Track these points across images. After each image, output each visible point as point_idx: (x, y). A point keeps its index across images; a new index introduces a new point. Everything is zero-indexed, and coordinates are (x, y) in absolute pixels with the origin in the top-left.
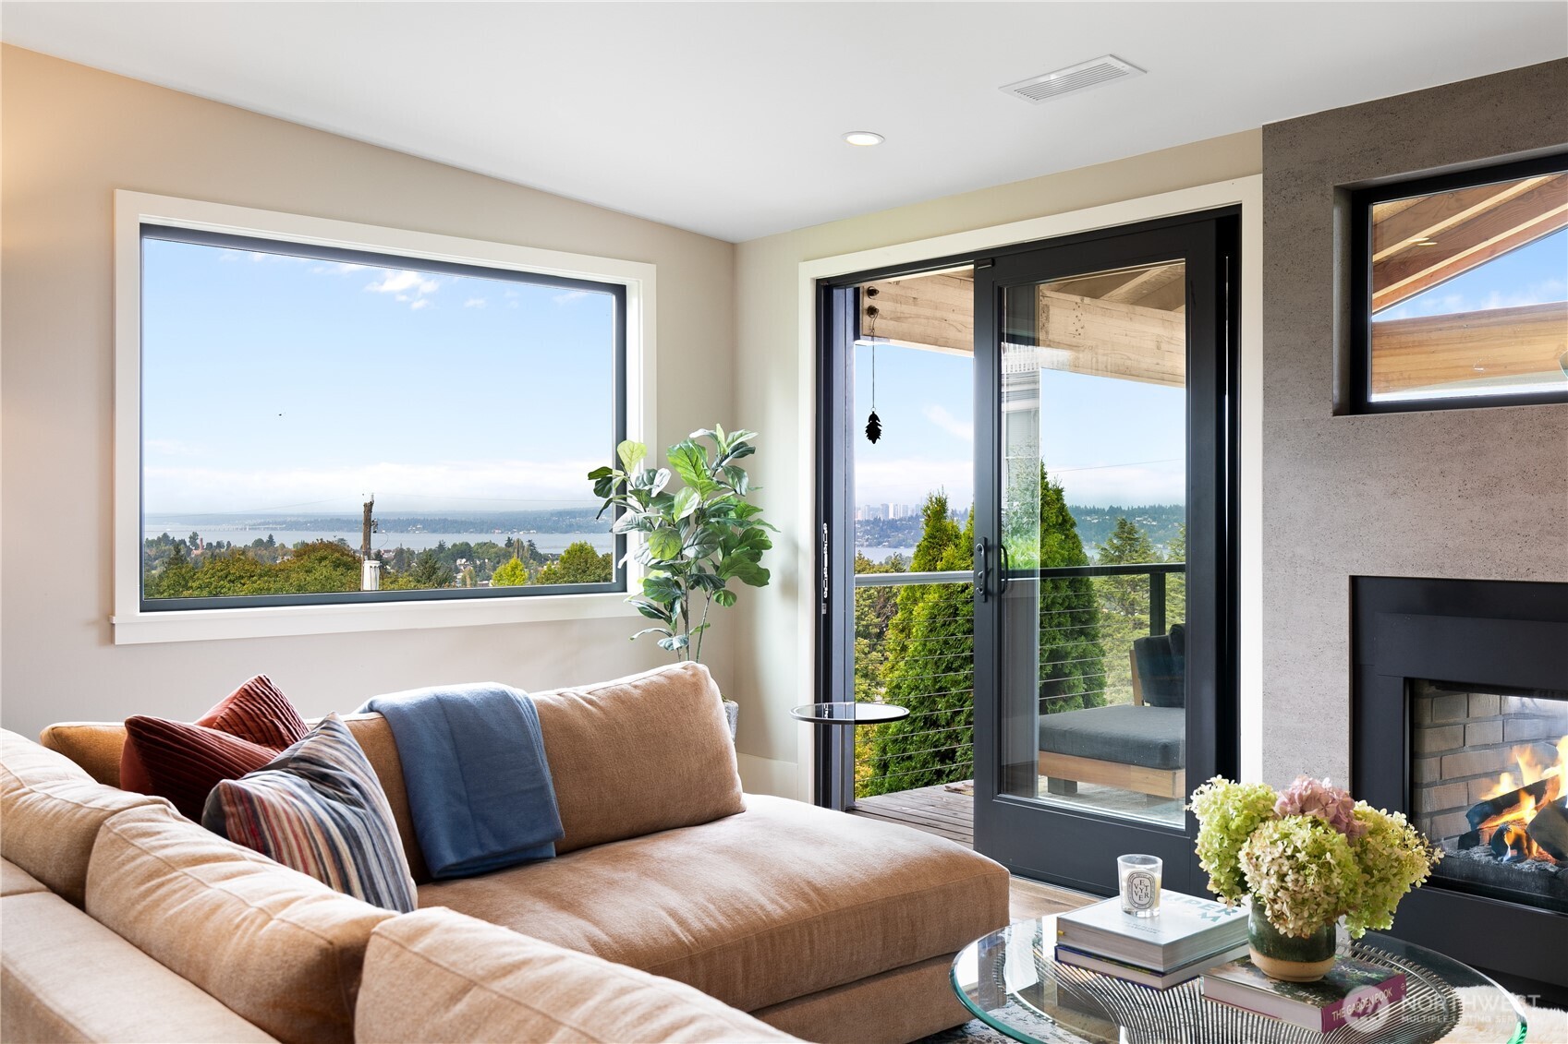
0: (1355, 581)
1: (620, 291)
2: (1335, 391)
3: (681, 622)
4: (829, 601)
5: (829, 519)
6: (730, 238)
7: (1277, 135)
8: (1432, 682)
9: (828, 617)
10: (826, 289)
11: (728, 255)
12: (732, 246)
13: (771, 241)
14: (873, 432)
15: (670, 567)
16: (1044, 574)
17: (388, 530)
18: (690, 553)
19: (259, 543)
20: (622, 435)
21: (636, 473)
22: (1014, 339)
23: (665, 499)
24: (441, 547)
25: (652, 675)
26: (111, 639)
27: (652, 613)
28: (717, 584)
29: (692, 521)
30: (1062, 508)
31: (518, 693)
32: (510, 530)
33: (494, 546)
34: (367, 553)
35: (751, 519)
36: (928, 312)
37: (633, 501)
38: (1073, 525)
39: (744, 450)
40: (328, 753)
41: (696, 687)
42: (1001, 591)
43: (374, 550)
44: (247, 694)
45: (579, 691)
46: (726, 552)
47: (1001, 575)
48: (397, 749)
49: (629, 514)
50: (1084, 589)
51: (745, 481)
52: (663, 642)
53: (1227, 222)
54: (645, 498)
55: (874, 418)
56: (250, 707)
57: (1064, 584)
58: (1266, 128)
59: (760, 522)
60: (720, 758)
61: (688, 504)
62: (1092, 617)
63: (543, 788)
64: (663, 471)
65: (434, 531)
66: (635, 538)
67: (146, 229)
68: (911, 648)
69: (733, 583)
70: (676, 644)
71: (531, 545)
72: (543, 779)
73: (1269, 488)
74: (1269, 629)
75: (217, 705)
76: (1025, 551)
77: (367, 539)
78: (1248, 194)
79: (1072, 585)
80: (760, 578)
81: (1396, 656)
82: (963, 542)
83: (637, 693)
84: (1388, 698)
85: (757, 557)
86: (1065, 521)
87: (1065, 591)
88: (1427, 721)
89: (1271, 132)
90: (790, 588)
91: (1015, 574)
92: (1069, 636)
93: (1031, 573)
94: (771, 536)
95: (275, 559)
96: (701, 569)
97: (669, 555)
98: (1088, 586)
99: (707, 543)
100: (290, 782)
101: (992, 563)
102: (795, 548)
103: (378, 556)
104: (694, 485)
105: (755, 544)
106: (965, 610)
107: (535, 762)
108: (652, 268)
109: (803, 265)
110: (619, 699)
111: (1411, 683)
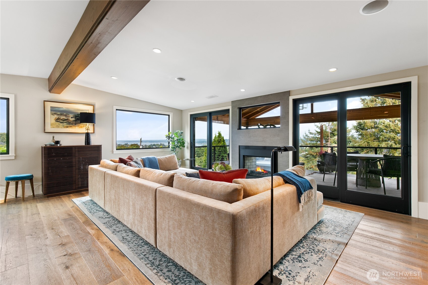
0: (239, 146)
1: (169, 115)
2: (237, 127)
3: (175, 151)
7: (233, 102)
8: (246, 156)
10: (191, 115)
11: (181, 111)
12: (182, 110)
13: (186, 110)
15: (174, 145)
17: (144, 142)
18: (176, 144)
19: (125, 144)
20: (169, 131)
21: (170, 135)
23: (173, 138)
24: (151, 145)
26: (113, 153)
27: (172, 150)
28: (179, 147)
29: (176, 140)
30: (223, 139)
31: (156, 157)
32: (161, 142)
33: (159, 144)
34: (141, 145)
35: (183, 140)
37: (170, 138)
38: (225, 141)
39: (182, 133)
40: (137, 161)
41: (174, 157)
43: (142, 145)
44: (129, 156)
45: (162, 157)
46: (180, 144)
48: (144, 162)
49: (170, 140)
51: (182, 136)
52: (172, 153)
53: (229, 110)
54: (172, 138)
56: (130, 157)
58: (232, 101)
59: (184, 141)
60: (176, 163)
61: (176, 139)
63: (158, 166)
64: (174, 135)
65: (150, 142)
66: (170, 142)
67: (117, 110)
69: (181, 147)
71: (164, 144)
72: (158, 165)
73: (232, 137)
74: (232, 151)
75: (127, 157)
77: (141, 143)
78: (230, 108)
80: (184, 147)
81: (243, 153)
83: (168, 157)
84: (242, 158)
85: (184, 144)
86: (224, 140)
90: (187, 148)
94: (185, 142)
95: (128, 146)
96: (177, 146)
97: (173, 144)
99: (178, 143)
100: (134, 163)
102: (188, 143)
103: (142, 146)
104: (176, 137)
107: (157, 163)
108: (173, 113)
109: (189, 113)
110: (166, 158)
111: (244, 156)
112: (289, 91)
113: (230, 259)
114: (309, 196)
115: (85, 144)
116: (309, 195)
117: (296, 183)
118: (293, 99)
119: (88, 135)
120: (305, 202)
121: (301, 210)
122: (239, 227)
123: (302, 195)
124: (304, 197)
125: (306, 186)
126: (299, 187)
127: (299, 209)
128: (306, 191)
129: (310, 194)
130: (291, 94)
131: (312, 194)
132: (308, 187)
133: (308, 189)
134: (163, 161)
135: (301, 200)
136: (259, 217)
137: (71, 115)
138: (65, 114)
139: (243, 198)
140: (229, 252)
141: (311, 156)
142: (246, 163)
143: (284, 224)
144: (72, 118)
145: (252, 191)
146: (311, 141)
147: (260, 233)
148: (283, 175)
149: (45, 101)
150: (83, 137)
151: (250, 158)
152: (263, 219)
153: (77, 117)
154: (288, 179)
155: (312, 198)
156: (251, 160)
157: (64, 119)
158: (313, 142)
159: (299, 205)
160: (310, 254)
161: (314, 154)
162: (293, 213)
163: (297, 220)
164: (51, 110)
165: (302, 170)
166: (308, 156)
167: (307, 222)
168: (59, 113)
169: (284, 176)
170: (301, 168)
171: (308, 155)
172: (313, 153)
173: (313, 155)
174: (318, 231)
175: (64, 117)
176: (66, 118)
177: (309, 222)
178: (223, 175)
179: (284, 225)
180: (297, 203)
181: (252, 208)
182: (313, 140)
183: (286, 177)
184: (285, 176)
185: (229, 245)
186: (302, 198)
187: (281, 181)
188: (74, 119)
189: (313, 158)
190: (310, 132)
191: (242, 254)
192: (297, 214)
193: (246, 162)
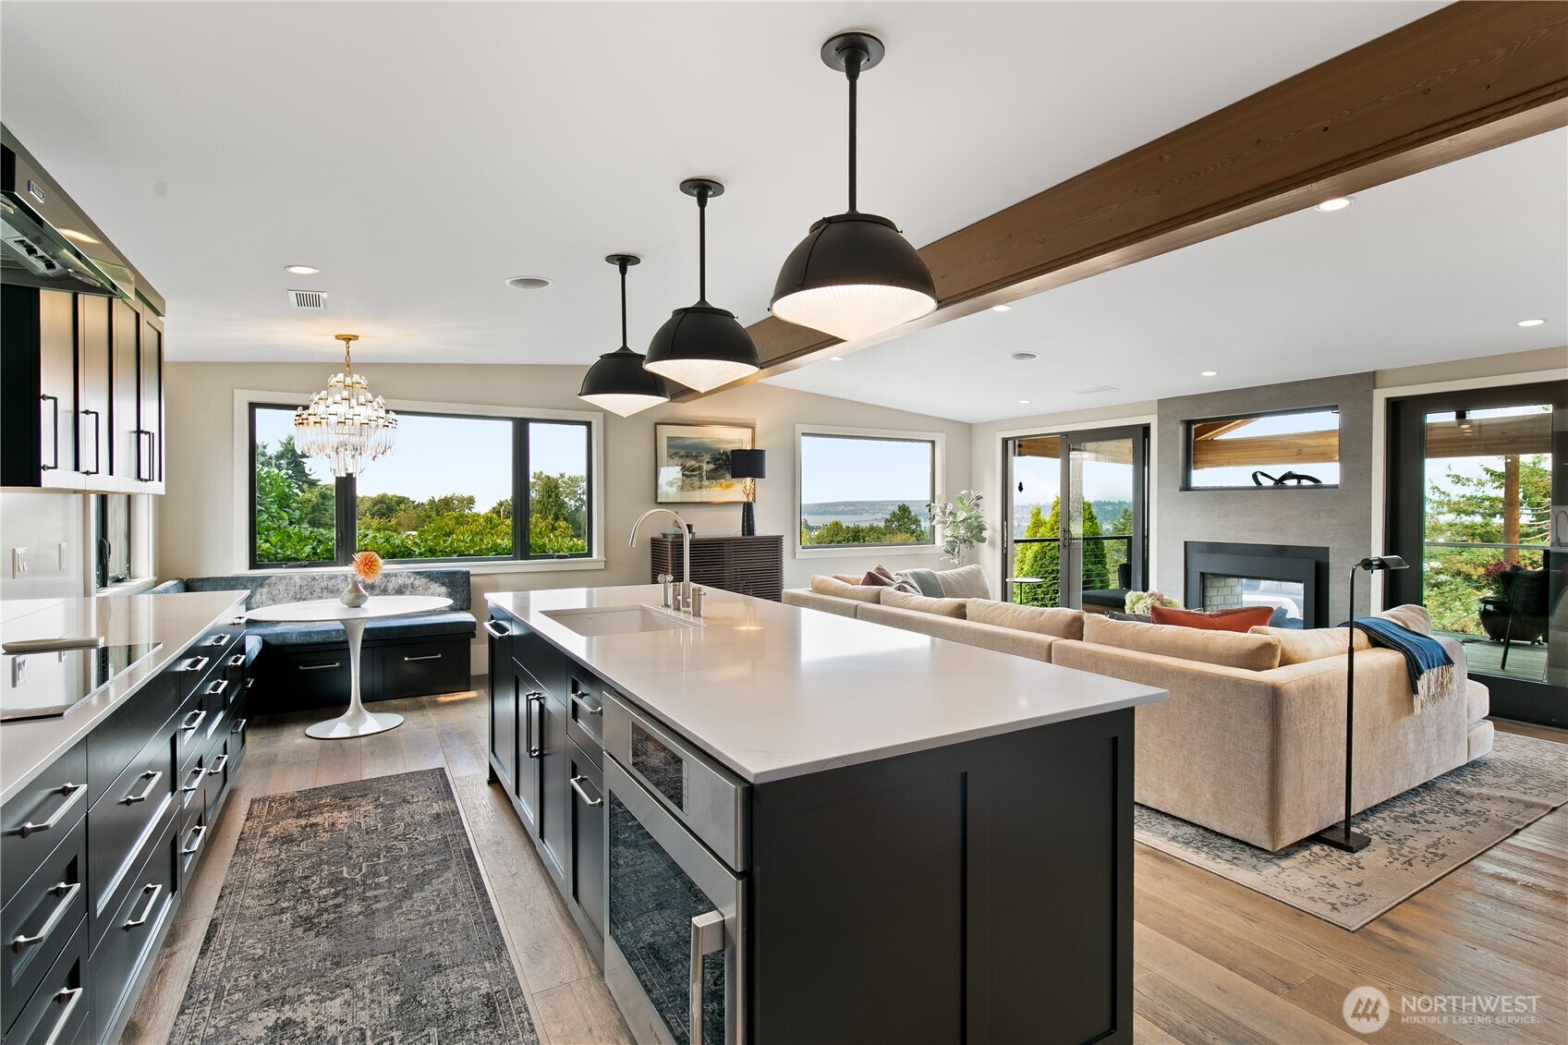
0: (1185, 542)
1: (933, 442)
2: (1180, 483)
3: (957, 555)
4: (1006, 548)
5: (1006, 520)
6: (969, 422)
7: (1164, 402)
8: (1210, 574)
9: (1006, 554)
10: (1005, 441)
11: (969, 428)
12: (971, 425)
13: (985, 424)
14: (1021, 488)
15: (952, 536)
16: (1084, 539)
22: (1074, 450)
25: (967, 568)
26: (795, 557)
28: (969, 542)
29: (963, 521)
31: (934, 572)
35: (981, 520)
36: (1040, 444)
37: (940, 514)
39: (979, 498)
40: (909, 581)
41: (979, 572)
42: (1069, 545)
44: (878, 568)
45: (950, 572)
46: (973, 531)
47: (1069, 539)
50: (1100, 546)
51: (979, 508)
52: (951, 561)
53: (1146, 429)
54: (946, 514)
55: (1021, 484)
56: (881, 571)
57: (1092, 543)
58: (1159, 400)
59: (984, 521)
60: (987, 592)
61: (962, 516)
62: (1104, 556)
64: (950, 504)
67: (803, 434)
68: (1026, 569)
69: (974, 542)
70: (957, 562)
73: (1159, 514)
74: (1159, 558)
76: (1077, 529)
78: (1153, 421)
79: (1095, 543)
80: (983, 540)
81: (1199, 565)
82: (1048, 525)
83: (964, 573)
84: (1195, 580)
85: (981, 533)
86: (1092, 517)
87: (1092, 546)
88: (1208, 584)
89: (1160, 402)
90: (993, 543)
91: (1074, 539)
92: (1094, 563)
93: (1080, 539)
94: (987, 525)
96: (964, 537)
97: (953, 532)
98: (1102, 544)
99: (967, 528)
101: (1066, 536)
102: (994, 530)
104: (964, 510)
105: (981, 528)
106: (1049, 554)
107: (941, 589)
108: (944, 434)
109: (998, 433)
110: (959, 574)
111: (1203, 575)
112: (1374, 373)
113: (1266, 768)
114: (1442, 683)
115: (743, 534)
116: (1440, 678)
117: (1404, 647)
118: (1388, 400)
119: (748, 509)
120: (1431, 694)
121: (1418, 711)
122: (1285, 713)
123: (1422, 676)
124: (1426, 681)
125: (1432, 656)
126: (1414, 657)
127: (1411, 709)
128: (1434, 667)
129: (1444, 676)
130: (1379, 381)
131: (1451, 679)
132: (1438, 660)
133: (1438, 665)
134: (953, 582)
135: (1419, 687)
136: (1320, 704)
137: (707, 458)
138: (694, 454)
139: (1279, 666)
140: (1265, 756)
141: (1459, 579)
142: (1208, 599)
143: (1372, 734)
144: (708, 463)
145: (1296, 652)
146: (1459, 512)
147: (1321, 737)
148: (1366, 626)
149: (656, 424)
150: (738, 514)
151: (1221, 582)
152: (1328, 709)
153: (719, 459)
154: (1383, 635)
155: (1450, 687)
156: (1225, 589)
157: (692, 466)
158: (1467, 520)
159: (1412, 700)
160: (1442, 814)
161: (1472, 571)
162: (1397, 717)
163: (1405, 735)
164: (669, 446)
165: (1421, 618)
166: (1442, 578)
167: (1435, 750)
168: (682, 453)
169: (1370, 628)
170: (1418, 614)
171: (1442, 573)
172: (1465, 568)
173: (1468, 578)
174: (1470, 780)
175: (693, 463)
176: (697, 465)
177: (1439, 752)
178: (1212, 619)
179: (1374, 738)
180: (1407, 696)
181: (1307, 681)
182: (1470, 509)
183: (1376, 631)
184: (1372, 629)
185: (1264, 742)
186: (1422, 683)
187: (1362, 640)
188: (712, 466)
189: (1470, 590)
190: (1453, 473)
191: (1290, 765)
192: (1406, 721)
193: (1211, 593)
